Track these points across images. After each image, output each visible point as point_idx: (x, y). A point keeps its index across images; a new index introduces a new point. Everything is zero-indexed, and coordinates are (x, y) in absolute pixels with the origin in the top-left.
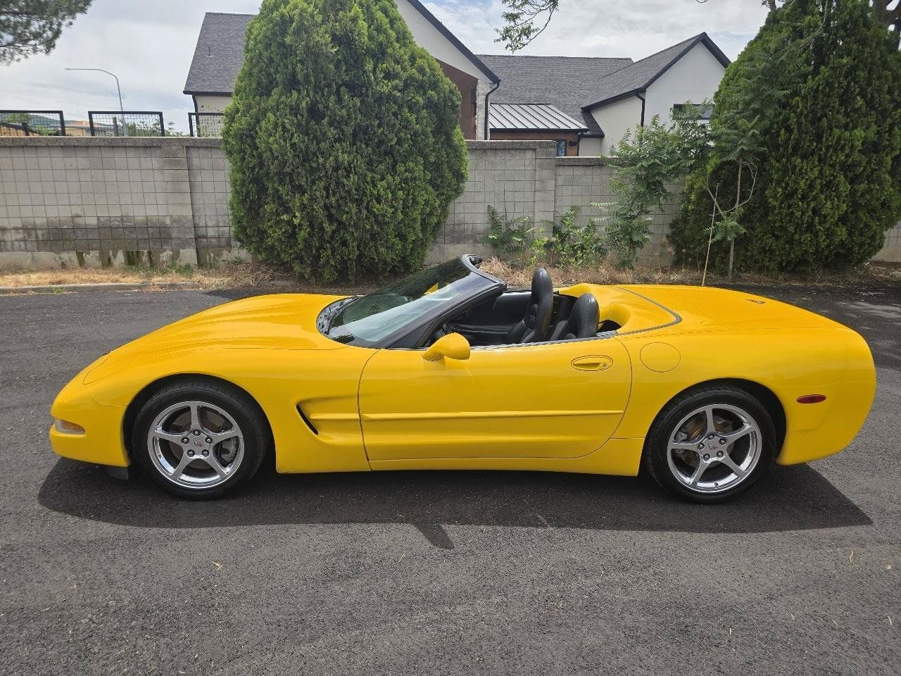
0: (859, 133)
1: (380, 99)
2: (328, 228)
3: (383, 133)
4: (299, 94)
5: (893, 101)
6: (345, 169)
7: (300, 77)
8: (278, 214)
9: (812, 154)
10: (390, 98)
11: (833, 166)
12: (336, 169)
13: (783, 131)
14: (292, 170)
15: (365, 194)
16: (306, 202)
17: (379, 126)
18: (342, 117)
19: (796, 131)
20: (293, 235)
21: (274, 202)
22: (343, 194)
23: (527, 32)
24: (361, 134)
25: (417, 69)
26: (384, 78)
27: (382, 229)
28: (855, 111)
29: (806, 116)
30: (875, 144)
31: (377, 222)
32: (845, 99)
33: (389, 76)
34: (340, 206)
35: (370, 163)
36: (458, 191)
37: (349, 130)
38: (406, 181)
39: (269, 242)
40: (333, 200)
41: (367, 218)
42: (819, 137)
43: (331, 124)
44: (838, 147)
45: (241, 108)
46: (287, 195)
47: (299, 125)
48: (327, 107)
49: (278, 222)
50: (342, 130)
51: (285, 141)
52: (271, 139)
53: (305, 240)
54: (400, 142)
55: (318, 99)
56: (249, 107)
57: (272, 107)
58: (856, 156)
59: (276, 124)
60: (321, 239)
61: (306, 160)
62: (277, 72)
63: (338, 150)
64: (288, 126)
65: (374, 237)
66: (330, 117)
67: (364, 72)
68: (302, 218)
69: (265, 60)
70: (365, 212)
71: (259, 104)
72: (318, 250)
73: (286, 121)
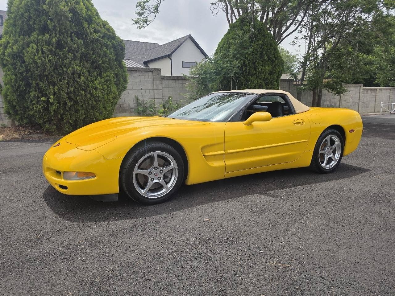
0: (267, 67)
1: (93, 41)
2: (69, 104)
3: (95, 57)
4: (50, 35)
5: (275, 57)
6: (78, 74)
7: (51, 27)
8: (38, 97)
9: (254, 75)
10: (98, 41)
11: (261, 79)
12: (73, 74)
13: (244, 67)
14: (49, 74)
15: (88, 87)
16: (56, 90)
17: (93, 54)
18: (75, 48)
19: (248, 66)
20: (46, 109)
21: (36, 91)
22: (77, 86)
23: (145, 21)
24: (84, 57)
25: (106, 29)
26: (94, 32)
27: (97, 104)
28: (264, 60)
29: (251, 62)
30: (271, 72)
31: (95, 100)
32: (261, 56)
33: (96, 31)
34: (75, 92)
35: (89, 72)
36: (125, 88)
37: (78, 55)
38: (106, 81)
39: (31, 113)
40: (72, 89)
41: (90, 98)
42: (255, 69)
43: (69, 52)
44: (262, 72)
45: (11, 41)
46: (45, 87)
47: (51, 51)
48: (67, 43)
49: (38, 102)
50: (74, 55)
51: (45, 58)
52: (36, 57)
53: (54, 111)
54: (103, 62)
55: (61, 38)
56: (17, 41)
57: (34, 41)
58: (267, 76)
59: (37, 50)
60: (65, 109)
61: (56, 68)
62: (34, 23)
63: (73, 64)
64: (45, 51)
65: (93, 108)
66: (69, 48)
67: (84, 28)
68: (54, 99)
69: (27, 17)
70: (89, 96)
71: (23, 39)
72: (62, 116)
73: (44, 48)
